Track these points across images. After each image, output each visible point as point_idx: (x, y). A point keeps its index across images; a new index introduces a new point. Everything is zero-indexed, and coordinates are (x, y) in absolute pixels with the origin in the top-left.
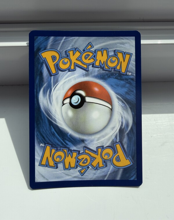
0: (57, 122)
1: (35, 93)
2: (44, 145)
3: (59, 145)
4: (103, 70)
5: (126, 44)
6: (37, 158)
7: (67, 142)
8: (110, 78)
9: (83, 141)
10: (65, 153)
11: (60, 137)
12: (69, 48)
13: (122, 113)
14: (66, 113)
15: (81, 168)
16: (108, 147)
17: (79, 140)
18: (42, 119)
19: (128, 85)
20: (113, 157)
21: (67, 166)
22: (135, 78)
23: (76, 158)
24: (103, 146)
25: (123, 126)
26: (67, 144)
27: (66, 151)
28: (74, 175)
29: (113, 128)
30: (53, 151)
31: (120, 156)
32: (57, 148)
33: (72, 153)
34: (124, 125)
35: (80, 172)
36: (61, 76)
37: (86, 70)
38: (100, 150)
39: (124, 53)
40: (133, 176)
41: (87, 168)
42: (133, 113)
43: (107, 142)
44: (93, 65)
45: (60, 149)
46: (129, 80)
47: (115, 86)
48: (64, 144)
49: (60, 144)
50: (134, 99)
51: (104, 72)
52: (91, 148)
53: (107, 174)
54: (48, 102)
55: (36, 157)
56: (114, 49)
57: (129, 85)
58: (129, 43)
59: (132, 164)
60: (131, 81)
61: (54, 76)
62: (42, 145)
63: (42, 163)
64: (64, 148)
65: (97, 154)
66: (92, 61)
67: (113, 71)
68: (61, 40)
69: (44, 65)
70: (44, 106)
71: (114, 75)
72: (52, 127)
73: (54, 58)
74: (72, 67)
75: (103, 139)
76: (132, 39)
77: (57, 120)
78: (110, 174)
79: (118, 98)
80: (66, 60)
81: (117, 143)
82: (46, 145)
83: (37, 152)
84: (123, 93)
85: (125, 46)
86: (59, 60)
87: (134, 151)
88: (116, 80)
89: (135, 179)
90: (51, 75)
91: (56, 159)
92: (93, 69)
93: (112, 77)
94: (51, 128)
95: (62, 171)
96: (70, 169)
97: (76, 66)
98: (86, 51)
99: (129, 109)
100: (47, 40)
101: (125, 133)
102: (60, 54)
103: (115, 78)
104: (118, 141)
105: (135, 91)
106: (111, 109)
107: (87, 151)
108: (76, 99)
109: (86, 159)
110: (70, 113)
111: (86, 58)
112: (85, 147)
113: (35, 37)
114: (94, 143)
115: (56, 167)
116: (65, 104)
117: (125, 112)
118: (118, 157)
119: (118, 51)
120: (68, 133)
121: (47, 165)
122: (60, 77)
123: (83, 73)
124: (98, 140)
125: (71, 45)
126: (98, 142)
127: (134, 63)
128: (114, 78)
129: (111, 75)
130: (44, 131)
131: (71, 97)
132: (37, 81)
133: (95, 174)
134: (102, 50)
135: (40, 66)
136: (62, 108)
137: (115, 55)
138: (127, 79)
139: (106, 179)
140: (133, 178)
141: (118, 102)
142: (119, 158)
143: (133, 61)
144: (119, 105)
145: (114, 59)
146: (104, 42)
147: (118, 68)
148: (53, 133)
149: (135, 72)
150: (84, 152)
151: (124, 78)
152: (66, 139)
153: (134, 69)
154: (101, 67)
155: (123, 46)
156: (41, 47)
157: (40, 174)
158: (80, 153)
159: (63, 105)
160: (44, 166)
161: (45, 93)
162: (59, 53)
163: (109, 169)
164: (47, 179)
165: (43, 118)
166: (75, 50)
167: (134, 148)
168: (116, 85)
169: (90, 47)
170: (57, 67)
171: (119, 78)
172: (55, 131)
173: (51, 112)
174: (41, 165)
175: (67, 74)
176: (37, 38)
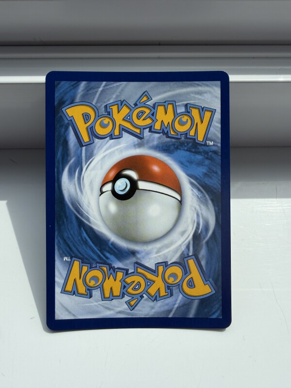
0: (91, 221)
1: (56, 174)
2: (69, 260)
3: (94, 260)
4: (166, 137)
5: (205, 95)
6: (59, 280)
7: (108, 255)
8: (179, 151)
9: (133, 253)
10: (103, 273)
11: (96, 246)
12: (111, 101)
13: (198, 207)
14: (107, 207)
15: (131, 298)
16: (176, 264)
17: (126, 252)
18: (67, 217)
19: (207, 162)
20: (182, 280)
21: (107, 295)
22: (220, 151)
23: (123, 280)
24: (166, 263)
25: (200, 230)
26: (107, 258)
27: (105, 269)
28: (118, 308)
29: (183, 233)
30: (85, 269)
31: (194, 278)
32: (91, 264)
33: (115, 272)
34: (201, 227)
35: (128, 304)
36: (99, 147)
37: (140, 137)
38: (161, 269)
39: (203, 109)
40: (216, 312)
41: (140, 298)
42: (217, 209)
43: (174, 256)
44: (151, 129)
45: (95, 266)
46: (210, 153)
47: (187, 164)
48: (103, 259)
49: (95, 257)
50: (218, 184)
51: (168, 139)
52: (147, 265)
53: (173, 308)
54: (76, 189)
55: (57, 279)
56: (186, 103)
57: (210, 161)
58: (210, 92)
59: (214, 292)
60: (213, 155)
61: (87, 147)
62: (67, 260)
63: (66, 289)
64: (102, 265)
65: (156, 274)
66: (148, 121)
67: (183, 139)
68: (99, 87)
69: (71, 128)
70: (70, 196)
71: (186, 144)
72: (82, 229)
73: (86, 117)
74: (117, 132)
75: (166, 251)
76: (216, 86)
77: (91, 218)
78: (177, 308)
79: (191, 183)
80: (106, 121)
81: (189, 258)
82: (74, 259)
83: (59, 271)
84: (199, 176)
85: (203, 98)
86: (95, 121)
87: (217, 270)
88: (188, 153)
89: (218, 316)
90: (82, 146)
91: (90, 282)
92: (150, 136)
93: (181, 148)
94: (82, 232)
95: (100, 303)
96: (112, 299)
97: (123, 129)
98: (139, 105)
99: (210, 202)
100: (76, 87)
101: (203, 241)
102: (96, 110)
103: (187, 150)
104: (190, 254)
105: (220, 173)
106: (181, 202)
107: (139, 270)
108: (122, 185)
109: (139, 284)
110: (113, 207)
111: (138, 117)
112: (137, 263)
113: (56, 82)
114: (151, 257)
115: (89, 296)
116: (105, 192)
117: (203, 207)
118: (191, 279)
119: (192, 106)
120: (109, 240)
121: (75, 292)
122: (97, 147)
123: (134, 142)
124: (158, 252)
125: (114, 96)
126: (158, 256)
127: (219, 126)
128: (184, 150)
129: (180, 145)
130: (70, 236)
131: (114, 181)
132: (59, 155)
133: (153, 308)
134: (164, 104)
135: (63, 130)
136: (99, 198)
137: (188, 112)
138: (206, 153)
139: (170, 316)
140: (217, 315)
141: (192, 190)
142: (192, 282)
143: (217, 122)
144: (193, 195)
145: (185, 118)
146: (169, 91)
147: (192, 133)
148: (84, 240)
149: (220, 141)
150: (136, 272)
151: (201, 150)
152: (105, 250)
153: (219, 135)
154: (164, 132)
155: (200, 97)
156: (65, 98)
157: (62, 305)
158: (129, 273)
159: (100, 193)
160: (70, 293)
161: (71, 173)
162: (95, 108)
163: (176, 300)
164: (74, 315)
165: (68, 214)
166: (121, 103)
167: (218, 265)
168: (188, 162)
169: (145, 99)
170: (92, 132)
171: (193, 150)
172: (88, 236)
173: (82, 206)
174: (64, 291)
175: (108, 144)
176: (59, 84)
